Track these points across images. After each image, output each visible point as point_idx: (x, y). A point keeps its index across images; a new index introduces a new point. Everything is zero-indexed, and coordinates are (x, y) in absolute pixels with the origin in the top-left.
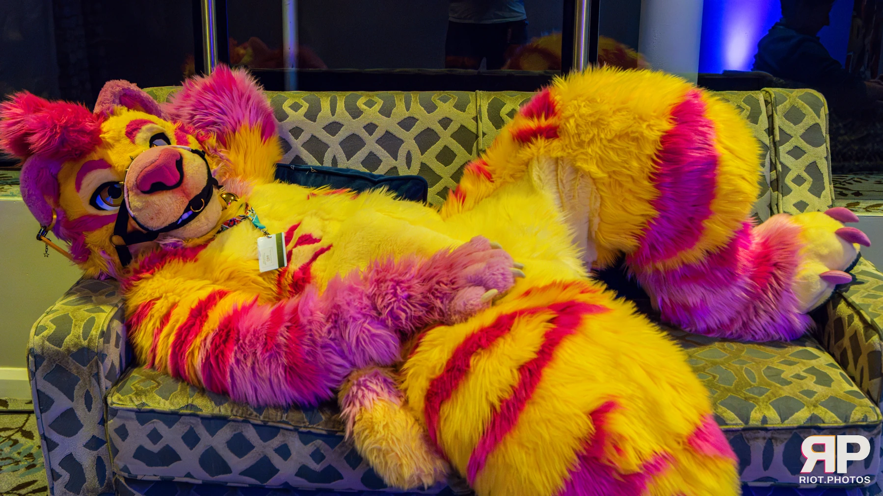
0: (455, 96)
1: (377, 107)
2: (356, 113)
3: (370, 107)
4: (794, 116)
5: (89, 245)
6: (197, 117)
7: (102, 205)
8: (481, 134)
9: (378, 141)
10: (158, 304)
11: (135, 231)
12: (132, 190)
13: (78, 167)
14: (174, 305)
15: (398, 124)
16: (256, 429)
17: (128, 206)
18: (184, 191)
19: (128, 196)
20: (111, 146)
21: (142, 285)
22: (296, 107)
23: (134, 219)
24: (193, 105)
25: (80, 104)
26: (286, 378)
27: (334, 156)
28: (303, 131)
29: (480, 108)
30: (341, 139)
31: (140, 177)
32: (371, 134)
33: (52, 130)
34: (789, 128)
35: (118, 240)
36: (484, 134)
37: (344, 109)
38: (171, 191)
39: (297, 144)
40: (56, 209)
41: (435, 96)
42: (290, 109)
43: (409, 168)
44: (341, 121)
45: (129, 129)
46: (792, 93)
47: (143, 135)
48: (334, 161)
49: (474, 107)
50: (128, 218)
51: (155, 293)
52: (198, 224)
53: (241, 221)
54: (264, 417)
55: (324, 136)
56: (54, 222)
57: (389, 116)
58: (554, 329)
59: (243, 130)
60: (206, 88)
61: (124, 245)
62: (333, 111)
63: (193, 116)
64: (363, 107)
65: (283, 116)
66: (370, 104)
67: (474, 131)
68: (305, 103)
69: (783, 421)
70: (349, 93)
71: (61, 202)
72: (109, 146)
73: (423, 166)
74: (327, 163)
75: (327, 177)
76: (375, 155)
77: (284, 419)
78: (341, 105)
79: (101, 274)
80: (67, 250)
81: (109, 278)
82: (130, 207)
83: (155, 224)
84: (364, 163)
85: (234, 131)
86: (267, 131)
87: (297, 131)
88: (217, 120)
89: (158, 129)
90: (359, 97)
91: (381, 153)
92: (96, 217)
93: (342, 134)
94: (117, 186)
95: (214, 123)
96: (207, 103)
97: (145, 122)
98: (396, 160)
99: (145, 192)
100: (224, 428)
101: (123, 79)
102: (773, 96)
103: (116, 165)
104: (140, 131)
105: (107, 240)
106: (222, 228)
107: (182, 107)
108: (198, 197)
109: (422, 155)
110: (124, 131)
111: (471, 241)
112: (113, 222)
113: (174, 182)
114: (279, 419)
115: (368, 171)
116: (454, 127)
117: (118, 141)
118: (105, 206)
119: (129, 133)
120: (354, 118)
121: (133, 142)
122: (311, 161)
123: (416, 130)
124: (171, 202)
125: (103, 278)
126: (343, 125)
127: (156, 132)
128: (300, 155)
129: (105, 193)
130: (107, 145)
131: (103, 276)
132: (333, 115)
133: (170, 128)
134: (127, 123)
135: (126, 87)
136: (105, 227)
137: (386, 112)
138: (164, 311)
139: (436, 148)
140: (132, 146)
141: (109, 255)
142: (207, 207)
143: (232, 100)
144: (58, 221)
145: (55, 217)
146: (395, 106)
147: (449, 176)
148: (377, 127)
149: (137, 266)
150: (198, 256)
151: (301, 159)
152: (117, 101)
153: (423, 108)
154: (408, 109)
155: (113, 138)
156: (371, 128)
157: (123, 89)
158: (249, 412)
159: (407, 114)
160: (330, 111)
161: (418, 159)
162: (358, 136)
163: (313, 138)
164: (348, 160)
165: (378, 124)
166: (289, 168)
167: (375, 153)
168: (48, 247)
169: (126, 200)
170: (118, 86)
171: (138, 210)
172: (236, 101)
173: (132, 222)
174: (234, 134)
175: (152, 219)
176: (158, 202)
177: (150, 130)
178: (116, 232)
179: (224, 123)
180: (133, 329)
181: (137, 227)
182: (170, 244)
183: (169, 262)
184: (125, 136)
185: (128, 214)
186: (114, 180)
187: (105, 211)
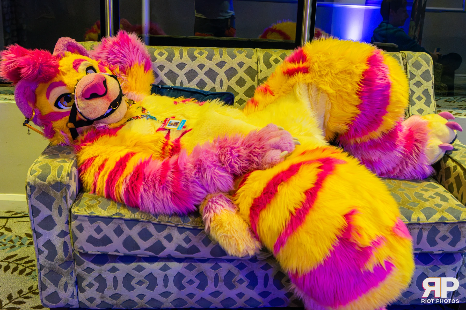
0: (246, 51)
1: (205, 55)
2: (193, 58)
3: (201, 56)
4: (417, 65)
5: (55, 128)
6: (110, 59)
7: (61, 106)
8: (259, 71)
9: (205, 74)
10: (97, 159)
11: (81, 120)
12: (79, 97)
13: (47, 85)
14: (106, 160)
15: (216, 64)
16: (154, 226)
17: (77, 107)
18: (108, 98)
19: (77, 101)
20: (65, 73)
22: (161, 54)
23: (81, 113)
24: (108, 52)
26: (171, 199)
27: (182, 81)
28: (165, 67)
29: (259, 57)
30: (186, 72)
31: (84, 91)
32: (201, 70)
33: (34, 66)
34: (414, 71)
35: (71, 125)
36: (261, 71)
37: (187, 56)
38: (101, 98)
39: (162, 74)
40: (34, 109)
41: (235, 50)
42: (158, 55)
43: (221, 88)
44: (185, 62)
45: (74, 64)
46: (415, 54)
47: (82, 67)
48: (182, 83)
49: (256, 57)
50: (76, 113)
51: (95, 153)
52: (116, 115)
54: (159, 220)
55: (176, 70)
56: (33, 116)
57: (211, 60)
58: (322, 172)
59: (135, 66)
60: (115, 43)
61: (74, 128)
62: (181, 57)
63: (108, 58)
64: (198, 55)
65: (155, 59)
66: (201, 53)
67: (256, 69)
68: (166, 52)
69: (428, 219)
70: (189, 48)
71: (37, 105)
72: (64, 74)
73: (229, 87)
74: (178, 85)
75: (179, 92)
77: (170, 220)
78: (185, 54)
79: (62, 143)
80: (42, 131)
81: (65, 145)
83: (93, 116)
84: (197, 85)
86: (147, 67)
87: (161, 67)
88: (121, 61)
89: (90, 64)
90: (195, 50)
91: (207, 80)
92: (58, 113)
93: (186, 69)
94: (70, 96)
95: (119, 62)
96: (115, 51)
97: (82, 60)
98: (215, 84)
99: (87, 99)
100: (137, 225)
101: (68, 37)
102: (406, 55)
103: (69, 84)
104: (81, 65)
105: (65, 125)
106: (131, 119)
107: (102, 53)
108: (115, 101)
109: (228, 81)
110: (72, 65)
111: (267, 126)
112: (68, 115)
113: (102, 93)
114: (166, 221)
115: (200, 89)
116: (245, 67)
117: (69, 71)
118: (62, 107)
119: (75, 66)
120: (193, 61)
121: (77, 71)
122: (169, 83)
123: (226, 68)
124: (101, 104)
125: (62, 145)
126: (186, 65)
128: (163, 80)
129: (63, 100)
130: (62, 73)
132: (181, 59)
133: (95, 64)
134: (73, 61)
136: (64, 119)
137: (210, 58)
138: (101, 163)
139: (236, 78)
140: (77, 74)
141: (66, 133)
142: (120, 106)
143: (129, 50)
144: (35, 116)
146: (214, 55)
147: (243, 93)
148: (205, 66)
149: (83, 138)
150: (117, 133)
151: (164, 82)
152: (66, 49)
153: (229, 57)
154: (221, 57)
155: (66, 69)
156: (201, 66)
157: (68, 42)
158: (150, 217)
159: (221, 60)
160: (179, 57)
161: (226, 83)
162: (195, 71)
163: (170, 71)
164: (189, 83)
165: (205, 64)
166: (158, 87)
167: (204, 80)
168: (30, 129)
169: (76, 103)
170: (66, 41)
171: (84, 109)
172: (131, 50)
173: (79, 115)
174: (131, 68)
175: (91, 113)
176: (94, 104)
177: (85, 64)
178: (70, 121)
179: (125, 62)
180: (82, 172)
181: (82, 118)
182: (101, 127)
183: (102, 136)
184: (73, 68)
185: (77, 110)
186: (68, 92)
187: (63, 109)
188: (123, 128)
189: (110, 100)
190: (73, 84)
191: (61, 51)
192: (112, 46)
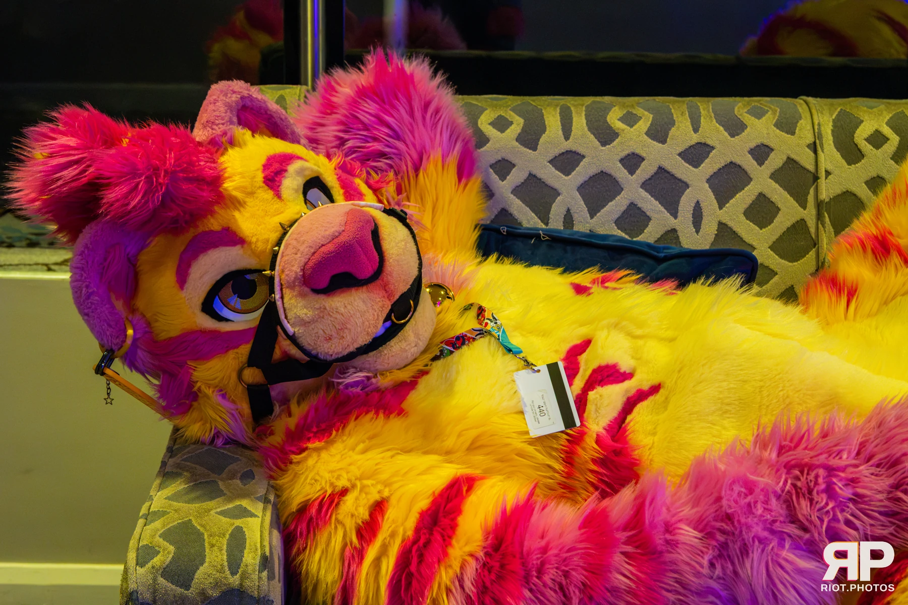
0: (773, 106)
1: (643, 125)
2: (606, 136)
3: (631, 126)
5: (199, 384)
6: (350, 144)
7: (221, 310)
8: (822, 174)
9: (646, 185)
10: (349, 501)
11: (287, 358)
12: (291, 287)
13: (181, 243)
14: (381, 504)
15: (680, 155)
18: (385, 287)
19: (282, 298)
20: (239, 202)
21: (310, 462)
22: (501, 124)
23: (293, 339)
24: (340, 123)
25: (182, 128)
27: (568, 210)
28: (514, 166)
29: (819, 129)
30: (581, 180)
31: (311, 264)
32: (632, 172)
33: (149, 180)
35: (253, 375)
36: (828, 173)
37: (586, 129)
38: (365, 287)
39: (505, 187)
40: (130, 317)
41: (740, 106)
42: (490, 128)
43: (697, 232)
44: (581, 150)
45: (267, 172)
47: (291, 183)
48: (568, 218)
49: (809, 127)
50: (277, 335)
51: (338, 478)
52: (403, 345)
53: (474, 339)
55: (551, 175)
56: (129, 341)
57: (663, 141)
59: (431, 168)
60: (362, 93)
61: (262, 385)
62: (567, 131)
64: (618, 125)
65: (483, 140)
66: (630, 119)
67: (811, 168)
68: (517, 118)
70: (589, 100)
71: (141, 303)
72: (237, 204)
73: (722, 226)
74: (556, 223)
75: (569, 248)
76: (639, 209)
78: (579, 122)
79: (217, 434)
80: (151, 392)
81: (230, 441)
82: (286, 317)
83: (332, 349)
84: (619, 223)
85: (417, 169)
86: (465, 170)
87: (503, 167)
88: (387, 150)
89: (312, 170)
90: (607, 109)
91: (650, 204)
92: (215, 333)
93: (582, 172)
94: (257, 278)
95: (382, 155)
97: (288, 158)
98: (676, 217)
99: (317, 291)
101: (239, 78)
103: (254, 240)
104: (286, 174)
105: (234, 376)
106: (442, 351)
107: (322, 125)
108: (404, 297)
109: (720, 208)
110: (260, 176)
112: (247, 342)
113: (369, 272)
115: (627, 237)
116: (775, 161)
117: (251, 194)
118: (226, 313)
119: (269, 180)
120: (604, 143)
121: (278, 195)
122: (528, 219)
123: (710, 165)
124: (365, 309)
125: (219, 442)
126: (584, 157)
127: (309, 175)
128: (507, 207)
129: (228, 290)
130: (233, 203)
131: (221, 439)
132: (567, 138)
133: (327, 169)
134: (263, 160)
135: (245, 93)
136: (232, 354)
137: (659, 133)
138: (363, 513)
139: (744, 198)
140: (277, 204)
141: (234, 402)
142: (416, 314)
143: (411, 114)
144: (135, 339)
145: (130, 332)
146: (672, 123)
147: (767, 245)
148: (643, 159)
149: (292, 422)
150: (404, 405)
151: (511, 215)
152: (235, 120)
153: (721, 128)
154: (696, 130)
155: (242, 189)
156: (632, 161)
157: (242, 98)
159: (695, 138)
160: (560, 133)
161: (713, 215)
162: (610, 175)
163: (532, 178)
164: (592, 217)
165: (644, 155)
166: (498, 231)
167: (639, 205)
168: (112, 385)
169: (279, 303)
170: (234, 92)
171: (304, 323)
172: (418, 114)
173: (284, 344)
174: (417, 176)
175: (329, 339)
176: (342, 310)
177: (300, 172)
178: (252, 361)
179: (399, 155)
180: (299, 543)
181: (294, 351)
182: (356, 384)
183: (356, 419)
184: (264, 185)
185: (279, 328)
186: (249, 267)
187: (229, 323)
188: (423, 382)
189: (389, 296)
190: (268, 241)
191: (223, 128)
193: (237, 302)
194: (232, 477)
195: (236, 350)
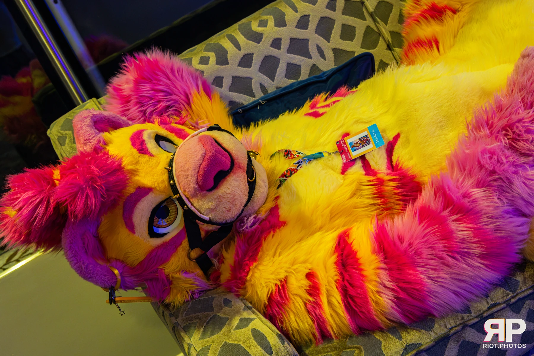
1: (271, 23)
2: (257, 38)
3: (266, 26)
5: (171, 275)
9: (289, 51)
12: (195, 195)
15: (296, 27)
18: (239, 167)
19: (192, 204)
20: (135, 171)
22: (204, 61)
23: (209, 222)
27: (261, 84)
28: (223, 77)
30: (258, 67)
31: (200, 178)
32: (279, 49)
35: (195, 253)
37: (246, 40)
38: (232, 174)
39: (225, 91)
40: (110, 265)
42: (200, 65)
43: (325, 59)
44: (249, 52)
47: (151, 145)
48: (263, 88)
54: (475, 313)
55: (243, 72)
57: (285, 25)
59: (195, 99)
61: (202, 255)
62: (237, 46)
64: (260, 29)
66: (263, 24)
68: (210, 53)
70: (236, 26)
72: (134, 172)
73: (335, 50)
74: (259, 94)
75: (278, 101)
76: (292, 64)
77: (491, 303)
78: (241, 39)
79: (193, 293)
80: (144, 295)
81: (203, 292)
82: (201, 213)
83: (233, 214)
84: (288, 76)
85: (189, 104)
86: (208, 92)
87: (218, 81)
88: (169, 103)
90: (249, 24)
91: (297, 59)
92: (164, 245)
93: (257, 62)
95: (168, 107)
97: (139, 134)
98: (311, 58)
99: (210, 190)
103: (156, 185)
104: (146, 142)
106: (281, 182)
108: (248, 167)
109: (329, 42)
110: (135, 151)
112: (184, 238)
114: (487, 307)
115: (295, 81)
116: (340, 6)
117: (137, 163)
118: (161, 231)
119: (141, 150)
120: (259, 43)
122: (245, 100)
123: (313, 24)
125: (197, 296)
126: (253, 54)
128: (232, 100)
130: (132, 173)
131: (197, 294)
132: (239, 49)
135: (91, 114)
136: (179, 250)
137: (281, 23)
139: (337, 30)
140: (154, 160)
141: (192, 272)
143: (169, 79)
145: (116, 272)
146: (284, 14)
147: (359, 47)
148: (281, 39)
149: (231, 262)
151: (235, 102)
152: (97, 131)
153: (307, 4)
154: (296, 11)
156: (276, 43)
158: (460, 318)
159: (298, 16)
160: (235, 48)
161: (327, 47)
162: (270, 56)
163: (235, 78)
164: (273, 81)
165: (280, 37)
166: (238, 113)
167: (292, 62)
168: (119, 304)
170: (86, 118)
171: (212, 210)
173: (204, 227)
175: (229, 210)
176: (229, 191)
177: (149, 137)
178: (192, 247)
179: (176, 102)
180: (279, 318)
181: (211, 227)
182: (254, 224)
184: (140, 154)
185: (197, 221)
186: (162, 200)
187: (168, 234)
188: (280, 202)
189: (243, 169)
190: (163, 181)
191: (96, 138)
192: (137, 89)
193: (163, 222)
194: (221, 308)
195: (181, 246)
